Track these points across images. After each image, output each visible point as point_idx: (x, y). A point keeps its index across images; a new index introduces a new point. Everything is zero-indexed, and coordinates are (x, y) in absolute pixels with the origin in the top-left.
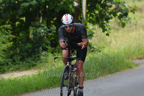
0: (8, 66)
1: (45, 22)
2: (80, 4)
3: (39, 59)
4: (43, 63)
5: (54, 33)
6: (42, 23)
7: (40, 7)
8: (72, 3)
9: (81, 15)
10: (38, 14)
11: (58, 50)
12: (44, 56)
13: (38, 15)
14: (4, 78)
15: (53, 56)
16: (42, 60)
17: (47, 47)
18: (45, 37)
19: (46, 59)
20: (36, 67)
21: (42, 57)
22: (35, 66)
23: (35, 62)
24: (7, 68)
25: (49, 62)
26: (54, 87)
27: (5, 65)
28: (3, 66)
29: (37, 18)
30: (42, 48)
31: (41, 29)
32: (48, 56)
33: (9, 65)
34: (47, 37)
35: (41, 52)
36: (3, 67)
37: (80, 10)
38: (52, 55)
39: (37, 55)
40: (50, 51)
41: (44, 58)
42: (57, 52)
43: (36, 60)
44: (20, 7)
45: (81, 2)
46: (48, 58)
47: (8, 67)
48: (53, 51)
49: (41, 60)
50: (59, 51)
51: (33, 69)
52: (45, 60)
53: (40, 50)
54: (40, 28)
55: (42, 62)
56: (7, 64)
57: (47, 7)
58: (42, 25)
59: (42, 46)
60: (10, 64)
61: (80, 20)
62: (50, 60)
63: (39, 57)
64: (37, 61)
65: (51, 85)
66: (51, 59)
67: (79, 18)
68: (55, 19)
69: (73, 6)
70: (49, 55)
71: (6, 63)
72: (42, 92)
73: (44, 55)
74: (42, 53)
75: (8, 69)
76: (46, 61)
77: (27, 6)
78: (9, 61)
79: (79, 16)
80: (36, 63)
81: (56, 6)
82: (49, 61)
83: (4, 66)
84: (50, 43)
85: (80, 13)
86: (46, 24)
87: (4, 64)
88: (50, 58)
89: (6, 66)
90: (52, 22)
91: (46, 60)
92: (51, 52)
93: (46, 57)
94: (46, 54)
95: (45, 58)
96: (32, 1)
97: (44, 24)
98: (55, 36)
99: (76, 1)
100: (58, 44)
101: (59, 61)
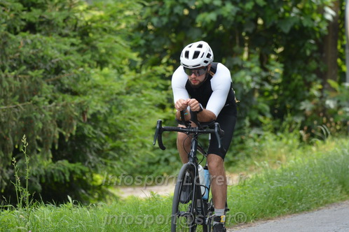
0: (168, 165)
1: (256, 58)
2: (339, 12)
3: (243, 149)
4: (253, 158)
5: (279, 84)
6: (249, 59)
7: (244, 22)
8: (321, 11)
9: (342, 40)
10: (237, 38)
11: (288, 126)
12: (255, 141)
13: (237, 41)
14: (158, 196)
15: (275, 140)
16: (251, 150)
17: (261, 118)
18: (257, 95)
19: (259, 146)
20: (235, 168)
21: (250, 143)
22: (233, 164)
23: (234, 155)
24: (167, 171)
25: (267, 155)
26: (279, 216)
27: (162, 162)
28: (156, 166)
29: (237, 48)
30: (251, 121)
31: (246, 75)
32: (264, 139)
33: (171, 164)
34: (262, 93)
35: (247, 131)
36: (157, 168)
37: (341, 26)
38: (275, 137)
39: (239, 138)
40: (270, 128)
41: (255, 146)
42: (287, 131)
43: (234, 151)
44: (194, 23)
45: (343, 8)
46: (264, 144)
47: (168, 169)
48: (277, 126)
49: (247, 151)
50: (290, 126)
51: (229, 171)
52: (256, 151)
53: (245, 125)
54: (243, 73)
55: (251, 154)
56: (167, 160)
57: (260, 22)
58: (248, 65)
59: (250, 116)
60: (174, 162)
61: (342, 51)
62: (269, 149)
63: (242, 142)
64: (238, 153)
65: (272, 209)
66: (273, 147)
67: (339, 47)
68: (280, 50)
69: (323, 19)
70: (266, 137)
71: (163, 158)
72: (250, 228)
73: (256, 137)
74: (249, 132)
75: (169, 173)
76: (260, 152)
77: (212, 21)
78: (171, 153)
79: (339, 42)
80: (236, 158)
81: (283, 18)
82: (266, 152)
83: (160, 167)
84: (267, 108)
85: (340, 34)
86: (259, 64)
87: (158, 162)
88: (268, 146)
89: (164, 167)
90: (273, 57)
91: (261, 150)
92: (271, 130)
93: (259, 142)
94: (259, 135)
95: (257, 144)
96: (224, 8)
97: (252, 62)
98: (281, 92)
99: (330, 7)
100: (288, 111)
101: (290, 151)
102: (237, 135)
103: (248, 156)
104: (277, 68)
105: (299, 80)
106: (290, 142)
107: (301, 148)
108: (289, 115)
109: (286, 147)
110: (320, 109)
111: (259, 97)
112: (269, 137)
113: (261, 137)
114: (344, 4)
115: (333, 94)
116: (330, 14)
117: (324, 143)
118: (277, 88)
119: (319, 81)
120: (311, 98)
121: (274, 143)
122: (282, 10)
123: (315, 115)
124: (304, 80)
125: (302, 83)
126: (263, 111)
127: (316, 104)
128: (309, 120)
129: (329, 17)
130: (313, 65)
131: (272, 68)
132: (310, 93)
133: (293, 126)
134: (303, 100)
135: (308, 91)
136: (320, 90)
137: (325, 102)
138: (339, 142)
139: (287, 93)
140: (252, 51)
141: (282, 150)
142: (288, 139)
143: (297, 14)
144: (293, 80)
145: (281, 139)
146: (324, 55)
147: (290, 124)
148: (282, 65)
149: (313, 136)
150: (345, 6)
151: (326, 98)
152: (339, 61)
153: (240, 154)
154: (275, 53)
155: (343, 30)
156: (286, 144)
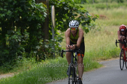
1: (19, 30)
2: (49, 14)
3: (15, 64)
4: (19, 67)
5: (28, 40)
6: (17, 31)
7: (15, 18)
8: (42, 13)
9: (50, 24)
10: (12, 23)
11: (31, 55)
12: (19, 61)
13: (12, 25)
15: (27, 60)
17: (21, 52)
18: (20, 44)
19: (21, 62)
20: (12, 71)
22: (12, 69)
23: (12, 66)
29: (12, 27)
30: (18, 54)
32: (23, 60)
34: (22, 43)
37: (50, 19)
38: (27, 59)
39: (14, 60)
41: (20, 63)
42: (31, 57)
43: (12, 65)
46: (23, 62)
48: (27, 55)
49: (17, 64)
50: (32, 55)
51: (10, 72)
52: (20, 64)
53: (16, 55)
54: (15, 36)
55: (18, 65)
57: (21, 17)
58: (17, 33)
59: (18, 52)
61: (50, 28)
63: (15, 61)
66: (26, 63)
67: (49, 26)
68: (28, 28)
69: (43, 16)
70: (24, 59)
74: (18, 58)
76: (22, 65)
79: (49, 24)
80: (13, 67)
81: (29, 16)
82: (24, 65)
84: (24, 49)
85: (50, 22)
86: (21, 33)
88: (25, 62)
90: (26, 30)
92: (25, 57)
93: (21, 61)
94: (21, 58)
96: (7, 12)
97: (18, 32)
98: (29, 43)
99: (46, 12)
100: (31, 50)
101: (33, 64)
102: (13, 59)
103: (17, 66)
104: (27, 34)
105: (35, 38)
106: (33, 61)
107: (36, 63)
108: (32, 51)
109: (31, 63)
110: (43, 49)
111: (21, 45)
112: (25, 59)
113: (22, 59)
114: (51, 11)
115: (48, 43)
116: (45, 14)
117: (45, 61)
118: (27, 41)
119: (42, 39)
120: (40, 45)
121: (27, 61)
122: (28, 13)
123: (41, 51)
124: (37, 38)
125: (36, 39)
126: (22, 50)
127: (41, 47)
128: (39, 53)
129: (45, 16)
130: (40, 33)
131: (25, 34)
132: (40, 43)
133: (33, 55)
134: (37, 45)
135: (39, 42)
136: (43, 42)
137: (44, 46)
138: (50, 60)
139: (31, 43)
140: (18, 28)
141: (30, 64)
142: (32, 60)
143: (34, 15)
144: (33, 38)
145: (29, 60)
146: (44, 29)
147: (32, 54)
148: (29, 33)
149: (40, 58)
150: (51, 12)
151: (45, 45)
152: (49, 31)
153: (14, 66)
154: (26, 29)
155: (51, 20)
156: (31, 61)
